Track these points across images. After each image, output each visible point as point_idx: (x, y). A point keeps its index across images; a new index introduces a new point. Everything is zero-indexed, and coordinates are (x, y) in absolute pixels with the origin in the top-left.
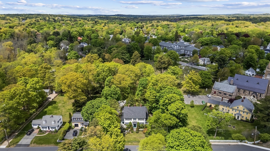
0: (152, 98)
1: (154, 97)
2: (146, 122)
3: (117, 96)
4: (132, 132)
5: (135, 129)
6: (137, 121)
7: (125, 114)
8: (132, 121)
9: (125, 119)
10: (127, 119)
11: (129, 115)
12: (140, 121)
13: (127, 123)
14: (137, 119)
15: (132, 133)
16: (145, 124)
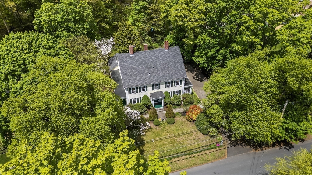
3: (86, 26)
4: (158, 124)
5: (161, 112)
6: (163, 89)
9: (127, 93)
10: (132, 90)
11: (138, 78)
12: (170, 89)
13: (134, 99)
14: (162, 86)
15: (157, 127)
16: (182, 93)
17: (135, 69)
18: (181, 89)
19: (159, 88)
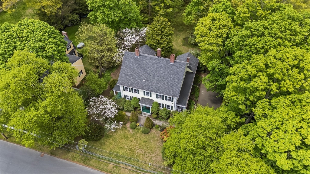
2: (177, 106)
4: (134, 128)
5: (144, 116)
7: (123, 76)
8: (141, 95)
10: (125, 88)
13: (127, 96)
14: (154, 95)
15: (131, 130)
17: (134, 71)
18: (173, 105)
19: (151, 96)
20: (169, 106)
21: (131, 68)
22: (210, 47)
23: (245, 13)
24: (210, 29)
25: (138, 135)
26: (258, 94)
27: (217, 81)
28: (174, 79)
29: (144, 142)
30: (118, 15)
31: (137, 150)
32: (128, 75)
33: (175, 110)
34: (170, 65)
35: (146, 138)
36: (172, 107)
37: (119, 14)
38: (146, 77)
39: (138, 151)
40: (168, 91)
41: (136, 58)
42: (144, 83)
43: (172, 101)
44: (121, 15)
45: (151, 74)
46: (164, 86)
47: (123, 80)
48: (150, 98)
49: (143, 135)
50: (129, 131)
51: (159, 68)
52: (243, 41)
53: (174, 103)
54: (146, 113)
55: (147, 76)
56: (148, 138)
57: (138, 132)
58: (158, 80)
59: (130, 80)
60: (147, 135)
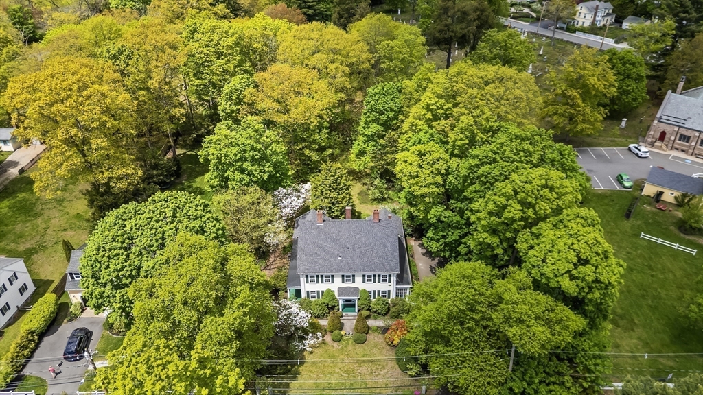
0: (429, 180)
1: (439, 179)
2: (397, 289)
3: (268, 168)
4: (338, 340)
5: (350, 319)
6: (359, 283)
7: (304, 258)
8: (337, 284)
9: (303, 280)
10: (310, 278)
11: (321, 262)
12: (370, 286)
13: (312, 292)
14: (359, 279)
15: (335, 344)
16: (393, 296)
17: (319, 246)
18: (391, 288)
19: (354, 282)
20: (384, 292)
21: (314, 243)
22: (427, 190)
23: (461, 140)
24: (420, 166)
25: (350, 348)
26: (515, 226)
27: (444, 237)
28: (386, 246)
29: (363, 356)
30: (267, 169)
31: (357, 370)
32: (312, 255)
33: (394, 296)
34: (374, 227)
35: (364, 349)
36: (389, 291)
37: (269, 167)
38: (341, 252)
39: (359, 371)
40: (381, 265)
41: (318, 227)
42: (341, 261)
43: (390, 281)
44: (271, 169)
45: (348, 245)
46: (373, 260)
47: (305, 265)
48: (353, 285)
49: (358, 346)
50: (333, 346)
51: (358, 234)
52: (472, 173)
53: (391, 284)
54: (350, 314)
55: (342, 250)
56: (366, 348)
57: (348, 343)
58: (361, 252)
59: (316, 262)
60: (363, 345)
